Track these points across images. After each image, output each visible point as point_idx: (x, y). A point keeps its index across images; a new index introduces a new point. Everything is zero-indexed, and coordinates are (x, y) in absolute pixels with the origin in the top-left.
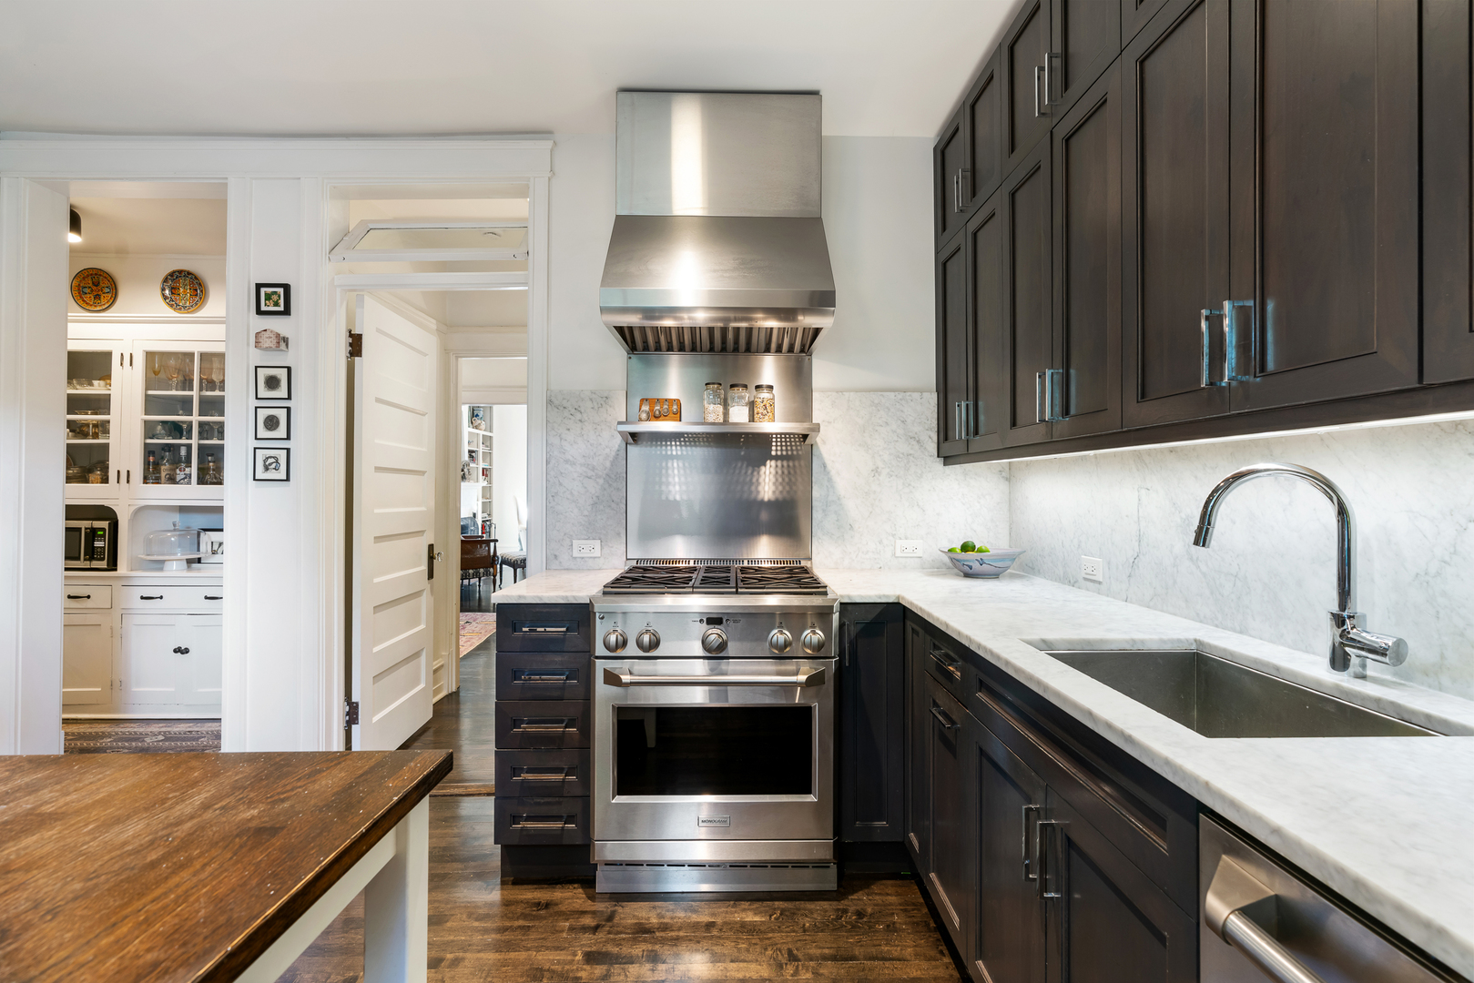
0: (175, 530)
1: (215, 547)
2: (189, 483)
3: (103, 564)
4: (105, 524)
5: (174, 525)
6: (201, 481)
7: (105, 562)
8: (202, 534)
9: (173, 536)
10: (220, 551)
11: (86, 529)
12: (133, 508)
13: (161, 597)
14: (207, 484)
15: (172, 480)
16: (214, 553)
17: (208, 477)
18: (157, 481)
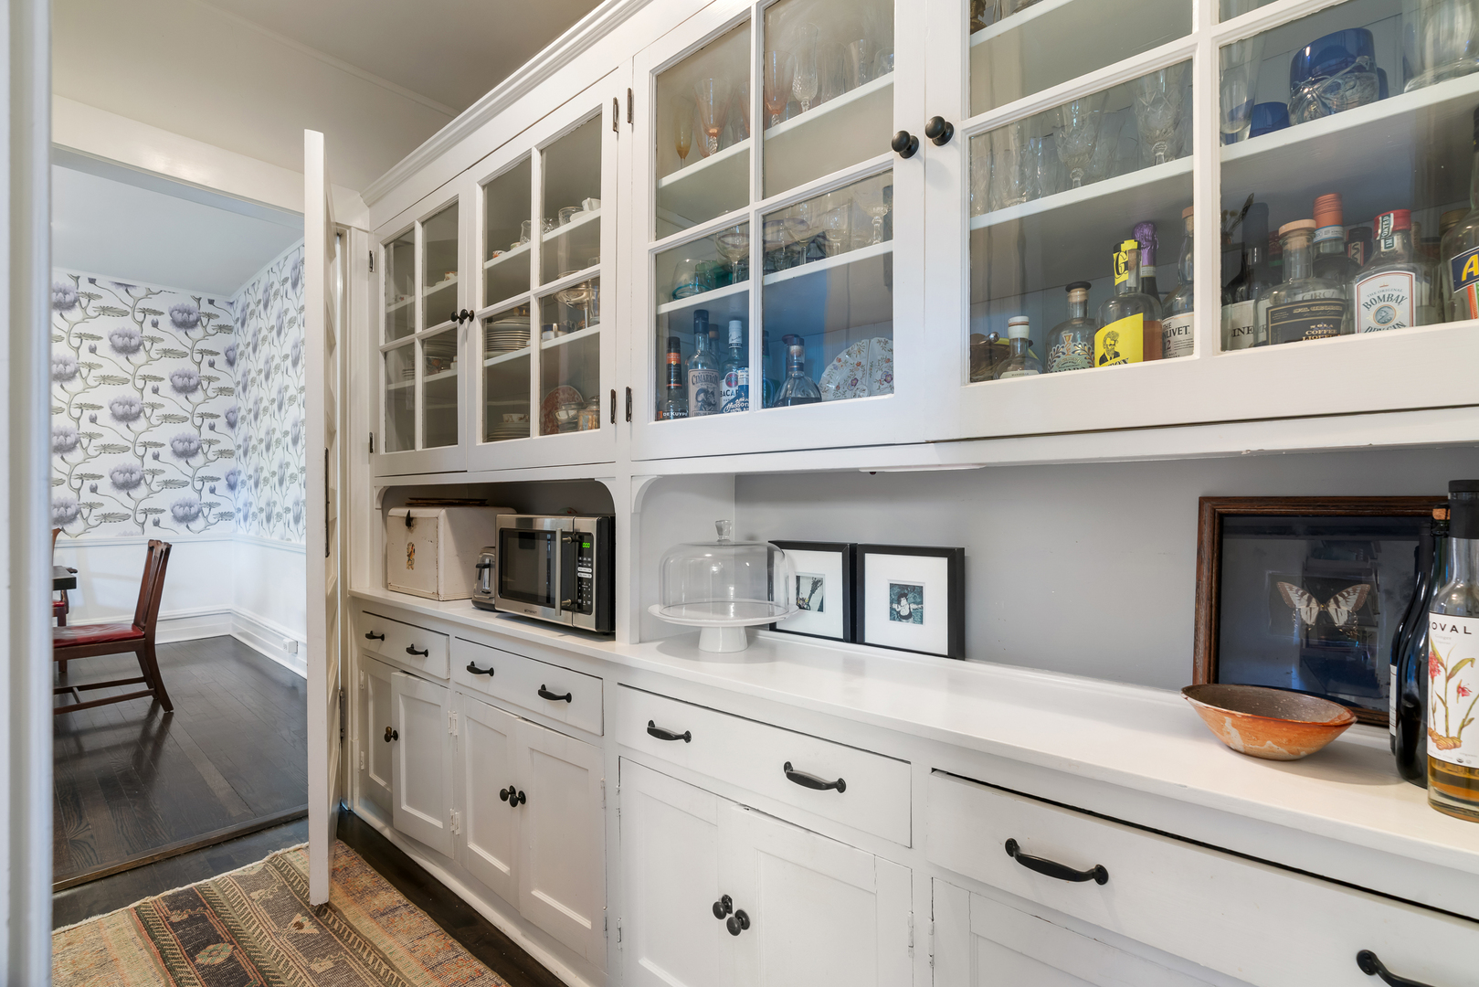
0: (721, 544)
1: (805, 593)
2: (745, 407)
3: (588, 622)
4: (587, 525)
5: (720, 530)
6: (772, 397)
7: (592, 617)
8: (777, 555)
9: (715, 560)
10: (815, 602)
11: (564, 534)
12: (639, 484)
13: (687, 737)
14: (784, 403)
15: (711, 405)
16: (803, 605)
17: (788, 385)
18: (683, 412)
